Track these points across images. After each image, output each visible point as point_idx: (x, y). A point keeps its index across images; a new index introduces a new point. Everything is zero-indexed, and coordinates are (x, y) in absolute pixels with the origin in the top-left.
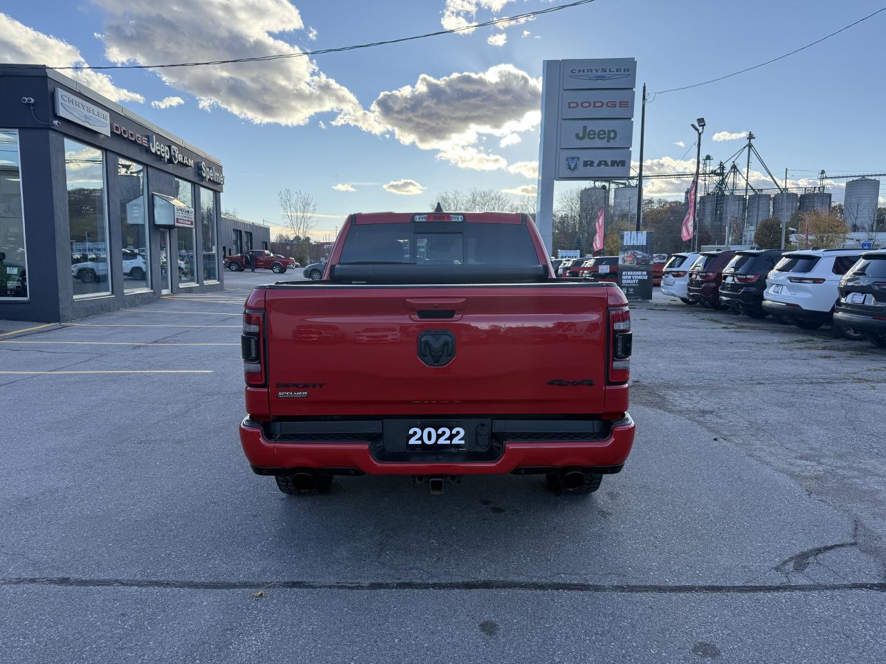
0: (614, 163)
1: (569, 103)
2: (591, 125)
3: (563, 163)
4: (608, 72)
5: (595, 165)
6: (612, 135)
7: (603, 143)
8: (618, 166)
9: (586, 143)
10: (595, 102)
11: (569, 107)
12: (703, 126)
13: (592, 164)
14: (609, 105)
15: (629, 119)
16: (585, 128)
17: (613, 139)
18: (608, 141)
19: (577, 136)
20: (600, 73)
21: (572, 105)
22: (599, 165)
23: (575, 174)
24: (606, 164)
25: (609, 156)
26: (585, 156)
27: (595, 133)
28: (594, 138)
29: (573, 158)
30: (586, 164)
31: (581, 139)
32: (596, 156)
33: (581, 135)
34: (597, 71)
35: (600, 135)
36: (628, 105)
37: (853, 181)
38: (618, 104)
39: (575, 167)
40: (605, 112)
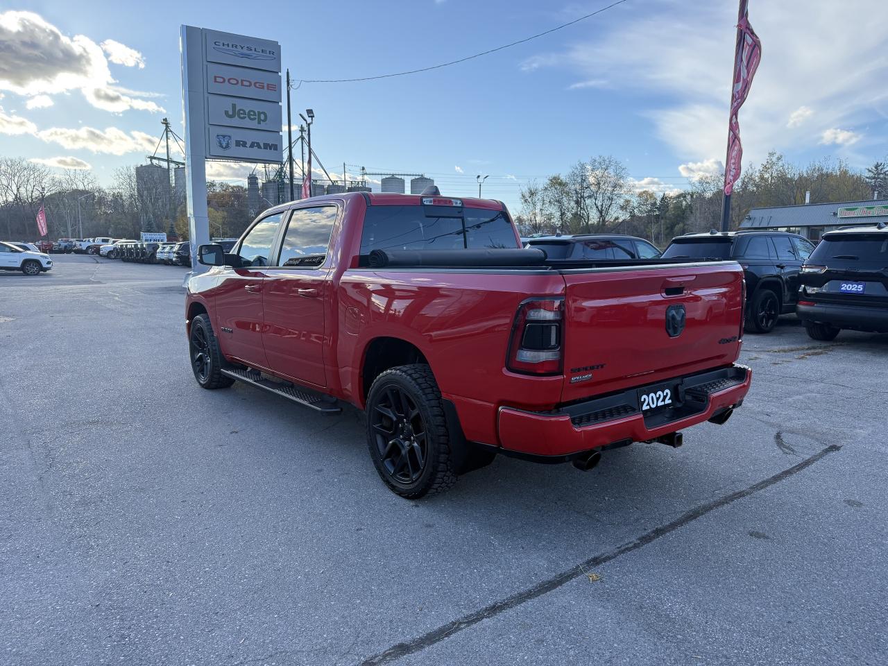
0: (266, 146)
1: (215, 77)
2: (241, 104)
3: (214, 141)
4: (253, 51)
5: (248, 145)
6: (262, 117)
7: (254, 124)
8: (271, 149)
9: (236, 121)
10: (242, 81)
11: (216, 81)
12: (312, 117)
13: (244, 144)
14: (257, 85)
15: (276, 102)
16: (234, 106)
17: (264, 121)
18: (259, 123)
19: (226, 113)
20: (245, 51)
21: (218, 79)
22: (252, 146)
23: (227, 153)
24: (259, 147)
25: (262, 138)
26: (237, 135)
27: (245, 113)
28: (244, 118)
29: (224, 136)
30: (238, 143)
31: (231, 117)
32: (250, 137)
33: (231, 113)
34: (242, 48)
35: (251, 115)
36: (276, 88)
38: (266, 88)
39: (228, 146)
40: (251, 92)
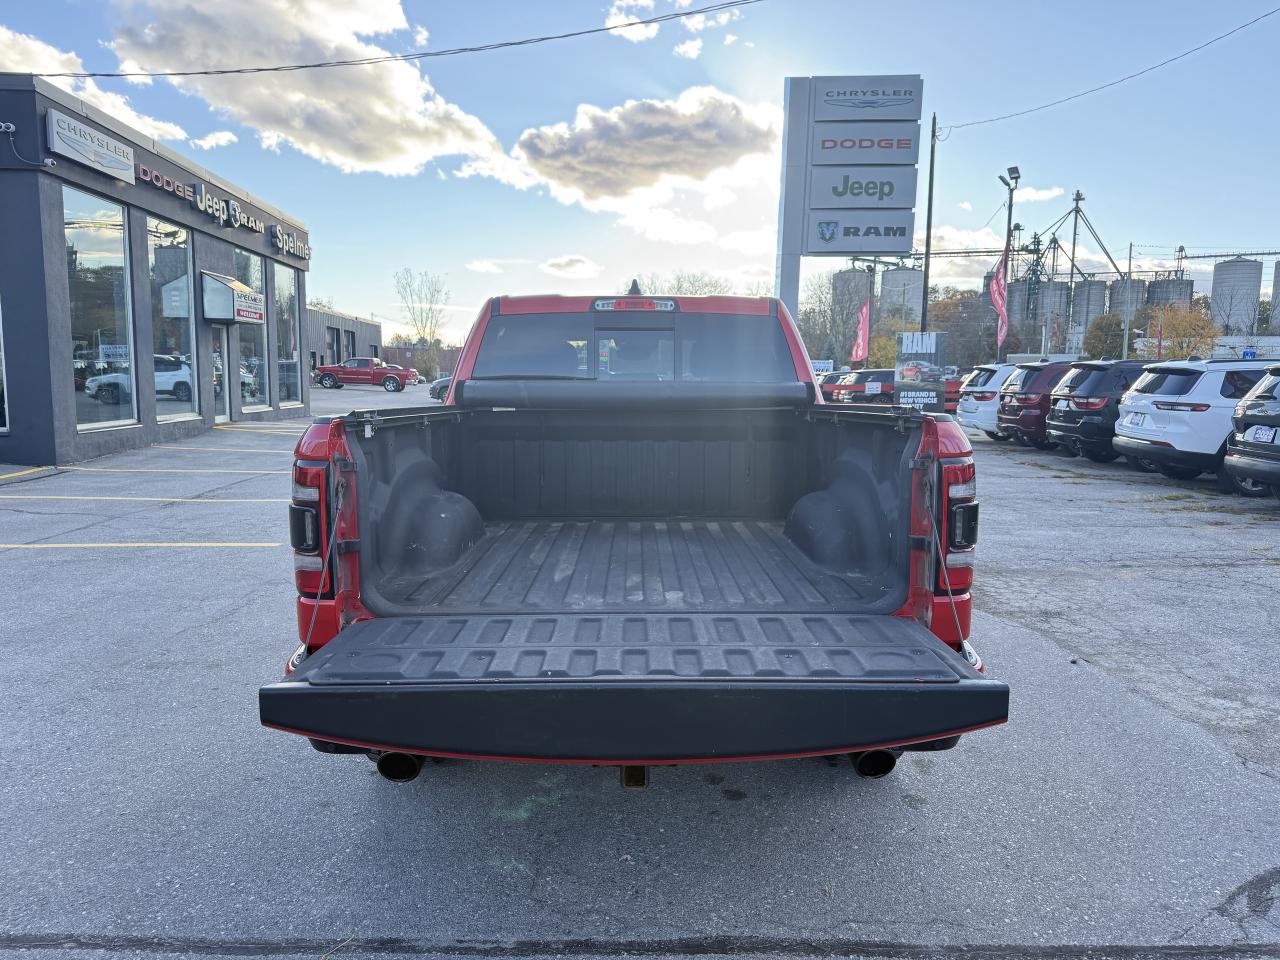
0: (888, 231)
1: (824, 142)
2: (855, 175)
3: (815, 231)
4: (880, 96)
5: (861, 233)
6: (886, 189)
7: (873, 202)
8: (895, 235)
9: (848, 200)
10: (861, 141)
11: (823, 147)
12: (1017, 178)
13: (856, 232)
14: (883, 144)
15: (911, 165)
16: (846, 178)
17: (887, 195)
18: (881, 198)
19: (835, 189)
20: (869, 97)
21: (827, 144)
22: (867, 233)
23: (831, 247)
24: (877, 233)
25: (882, 220)
26: (847, 220)
27: (861, 187)
28: (858, 194)
29: (828, 224)
30: (847, 232)
31: (840, 194)
32: (864, 221)
33: (840, 189)
34: (864, 94)
35: (868, 189)
36: (910, 145)
37: (1225, 262)
38: (895, 145)
39: (832, 236)
40: (877, 155)
